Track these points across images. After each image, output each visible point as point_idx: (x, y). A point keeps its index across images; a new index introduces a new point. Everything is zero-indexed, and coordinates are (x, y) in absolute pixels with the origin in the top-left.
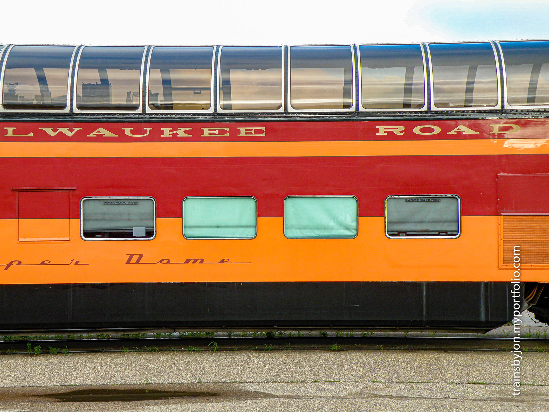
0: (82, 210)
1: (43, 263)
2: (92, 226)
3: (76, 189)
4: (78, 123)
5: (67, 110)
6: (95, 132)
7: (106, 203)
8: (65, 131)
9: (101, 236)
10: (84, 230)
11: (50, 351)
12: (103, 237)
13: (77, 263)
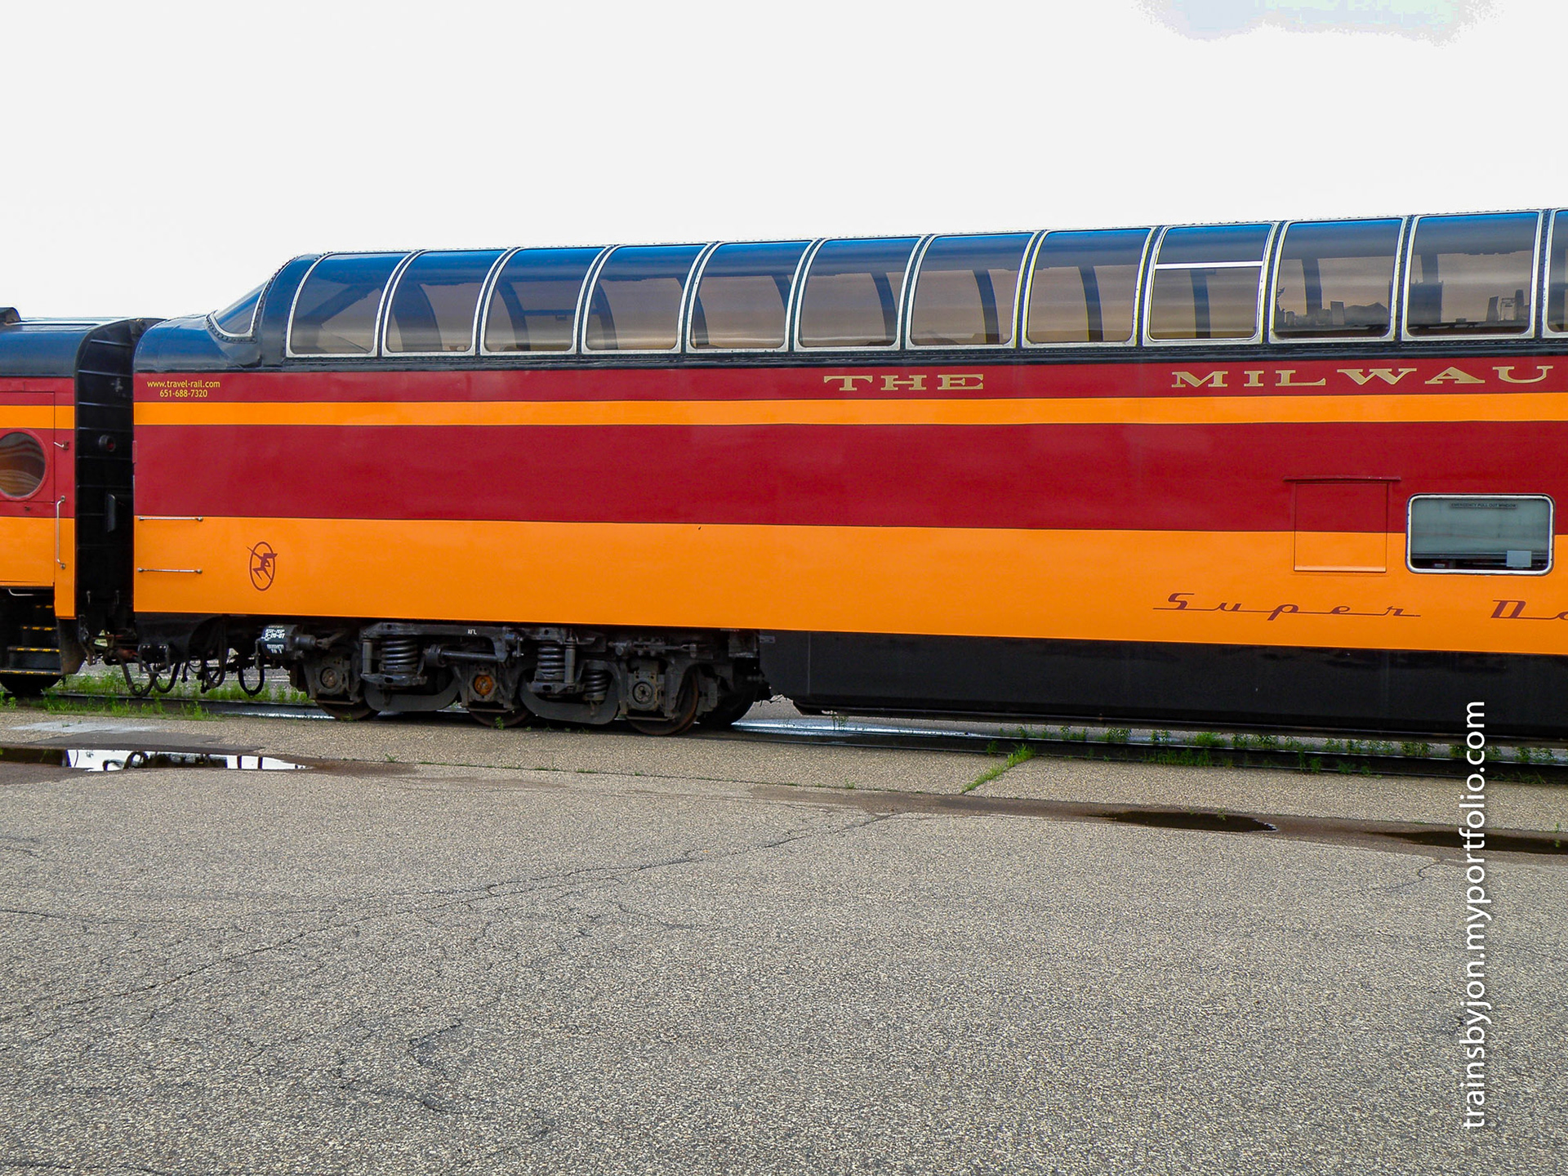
0: (1410, 517)
1: (1336, 611)
2: (1428, 547)
3: (1400, 479)
4: (1407, 360)
5: (1389, 337)
6: (1441, 376)
7: (1456, 505)
8: (1385, 374)
9: (1444, 565)
10: (1412, 554)
11: (1339, 768)
12: (1447, 567)
13: (1398, 612)
